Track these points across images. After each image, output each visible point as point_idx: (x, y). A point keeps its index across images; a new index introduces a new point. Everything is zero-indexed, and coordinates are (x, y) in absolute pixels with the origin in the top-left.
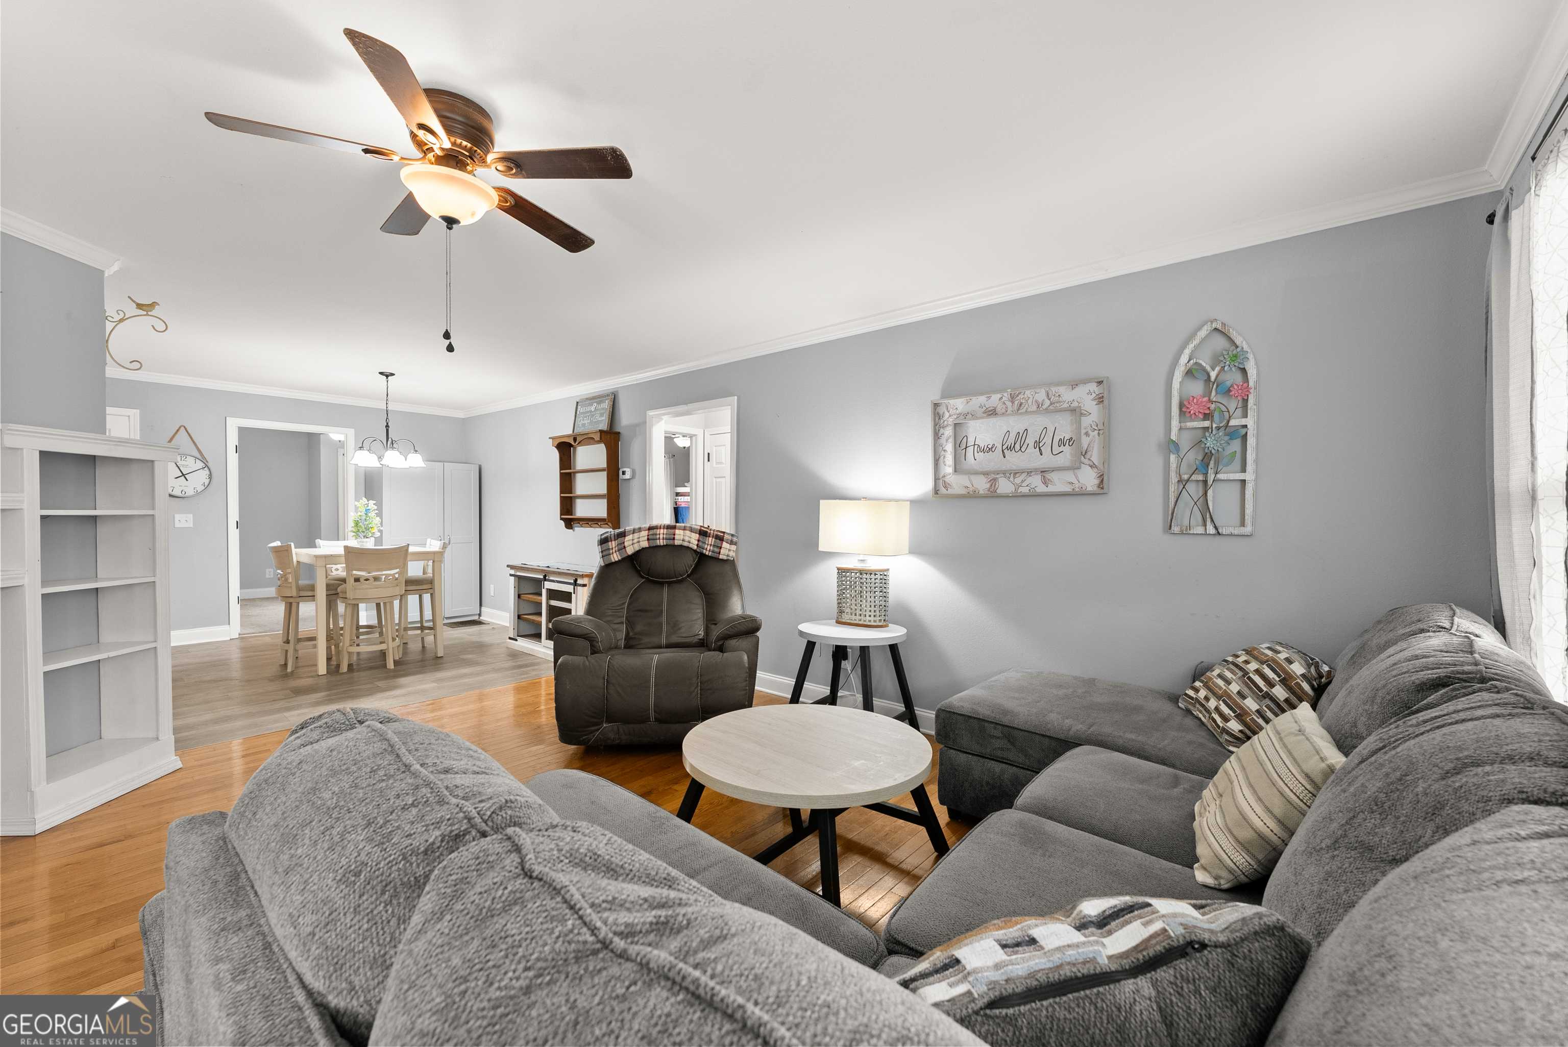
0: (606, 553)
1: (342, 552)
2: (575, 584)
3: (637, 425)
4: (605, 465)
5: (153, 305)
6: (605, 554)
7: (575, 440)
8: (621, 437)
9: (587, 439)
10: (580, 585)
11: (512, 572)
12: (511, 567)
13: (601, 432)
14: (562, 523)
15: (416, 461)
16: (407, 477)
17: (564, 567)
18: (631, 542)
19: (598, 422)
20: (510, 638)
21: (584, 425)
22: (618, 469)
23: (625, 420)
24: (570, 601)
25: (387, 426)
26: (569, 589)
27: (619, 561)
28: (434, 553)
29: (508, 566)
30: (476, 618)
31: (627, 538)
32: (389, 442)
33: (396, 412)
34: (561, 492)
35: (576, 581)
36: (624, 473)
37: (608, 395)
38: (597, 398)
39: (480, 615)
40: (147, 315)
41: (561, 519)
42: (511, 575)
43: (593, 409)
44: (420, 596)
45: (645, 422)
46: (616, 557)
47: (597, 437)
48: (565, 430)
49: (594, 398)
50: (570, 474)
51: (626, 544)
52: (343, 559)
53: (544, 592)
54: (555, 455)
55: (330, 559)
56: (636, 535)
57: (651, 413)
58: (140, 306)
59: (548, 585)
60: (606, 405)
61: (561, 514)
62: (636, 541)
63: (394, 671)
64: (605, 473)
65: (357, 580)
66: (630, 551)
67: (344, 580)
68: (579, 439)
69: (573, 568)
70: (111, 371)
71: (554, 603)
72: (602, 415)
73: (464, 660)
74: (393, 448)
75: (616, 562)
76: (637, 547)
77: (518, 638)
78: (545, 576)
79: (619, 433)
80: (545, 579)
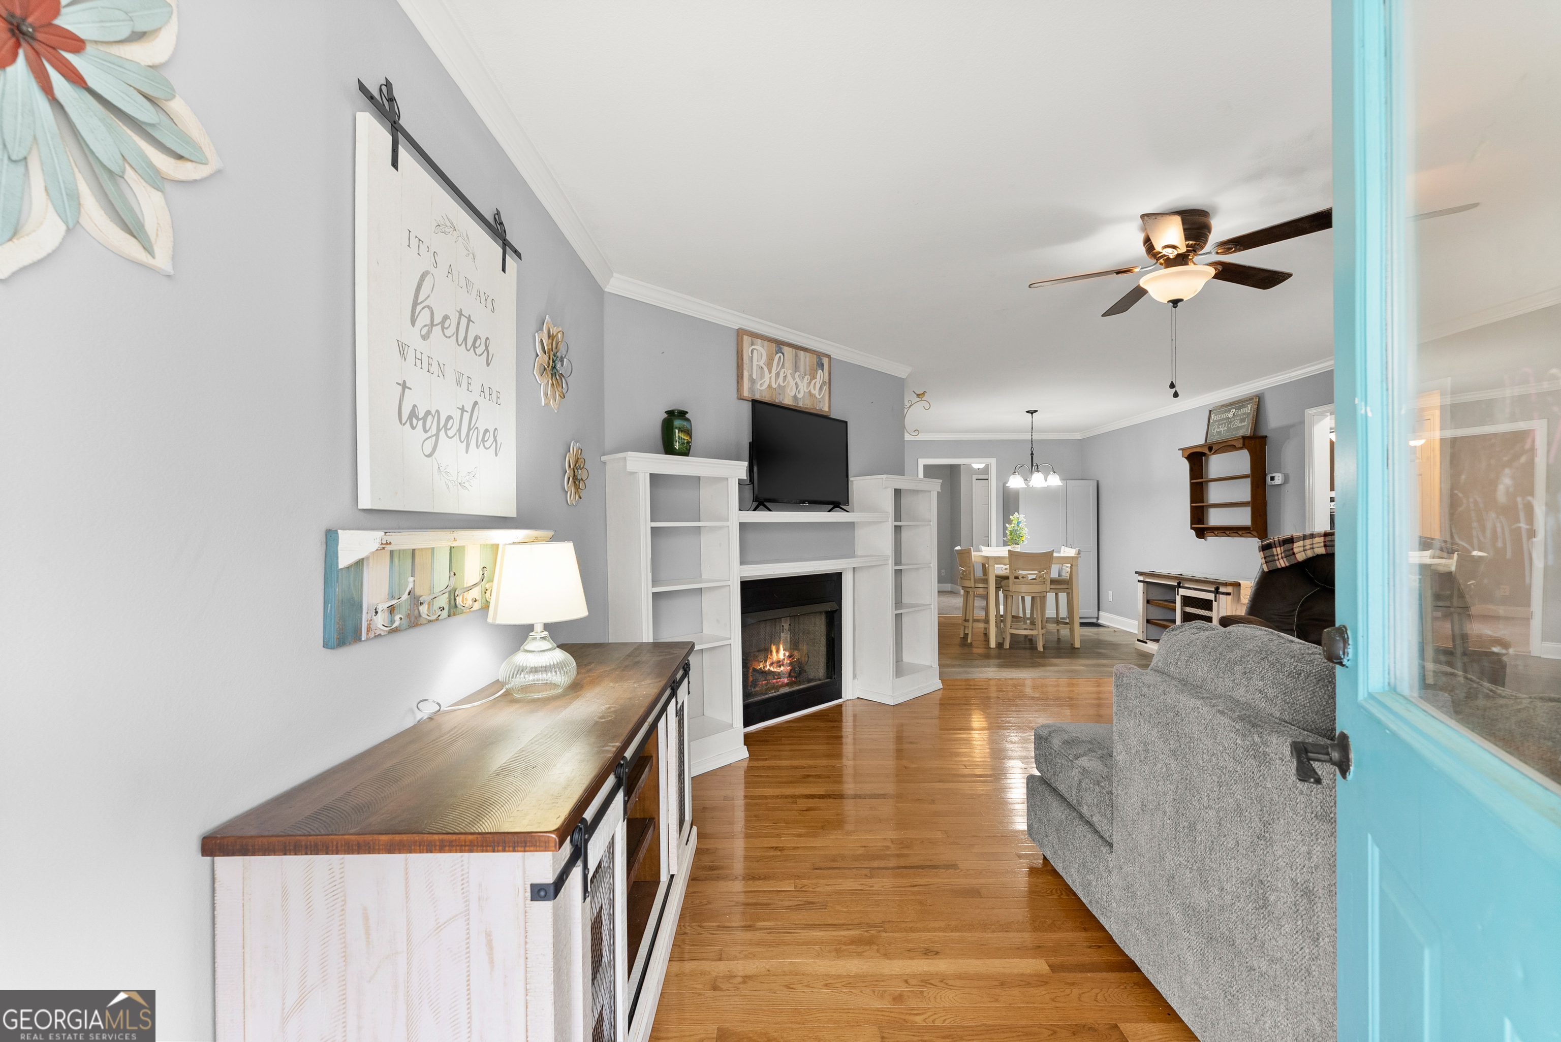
0: (1271, 559)
1: (1006, 554)
2: (1217, 592)
3: (1292, 426)
4: (1248, 472)
5: (923, 394)
6: (1268, 559)
7: (1210, 449)
8: (1268, 441)
9: (1226, 446)
10: (1223, 593)
11: (1141, 578)
12: (1140, 574)
13: (1244, 438)
14: (1193, 532)
15: (1054, 481)
16: (1047, 494)
17: (1199, 575)
18: (1302, 549)
19: (1238, 428)
20: (1139, 640)
21: (1219, 433)
22: (1265, 475)
23: (1274, 420)
24: (1211, 610)
25: (1032, 454)
26: (1211, 596)
27: (1286, 568)
28: (1072, 558)
29: (1136, 573)
30: (1094, 621)
31: (1296, 545)
32: (1034, 467)
33: (1039, 441)
34: (1192, 502)
35: (1217, 589)
36: (1272, 478)
37: (1251, 399)
38: (1238, 404)
39: (1098, 618)
40: (922, 400)
41: (1192, 528)
42: (1139, 581)
43: (1230, 415)
44: (1056, 594)
45: (1303, 422)
46: (1282, 563)
47: (1239, 444)
48: (1197, 439)
49: (1231, 404)
50: (1201, 483)
51: (1296, 550)
52: (1007, 561)
53: (1178, 600)
54: (1185, 465)
55: (998, 560)
56: (1308, 542)
57: (1310, 412)
58: (918, 395)
59: (1182, 592)
60: (1249, 409)
61: (1192, 523)
62: (1308, 547)
63: (1043, 653)
64: (1249, 480)
65: (1017, 578)
66: (1301, 557)
67: (1007, 578)
68: (1214, 448)
69: (1211, 576)
70: (907, 437)
71: (1189, 610)
72: (1242, 420)
73: (1100, 653)
74: (1038, 471)
75: (1282, 568)
76: (1310, 554)
77: (1148, 641)
78: (1179, 583)
79: (1264, 438)
80: (1179, 586)
